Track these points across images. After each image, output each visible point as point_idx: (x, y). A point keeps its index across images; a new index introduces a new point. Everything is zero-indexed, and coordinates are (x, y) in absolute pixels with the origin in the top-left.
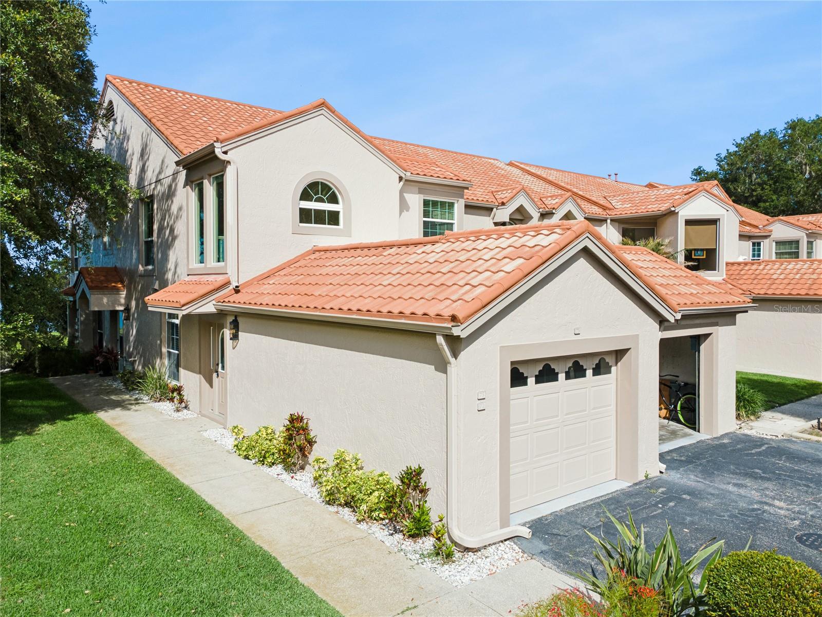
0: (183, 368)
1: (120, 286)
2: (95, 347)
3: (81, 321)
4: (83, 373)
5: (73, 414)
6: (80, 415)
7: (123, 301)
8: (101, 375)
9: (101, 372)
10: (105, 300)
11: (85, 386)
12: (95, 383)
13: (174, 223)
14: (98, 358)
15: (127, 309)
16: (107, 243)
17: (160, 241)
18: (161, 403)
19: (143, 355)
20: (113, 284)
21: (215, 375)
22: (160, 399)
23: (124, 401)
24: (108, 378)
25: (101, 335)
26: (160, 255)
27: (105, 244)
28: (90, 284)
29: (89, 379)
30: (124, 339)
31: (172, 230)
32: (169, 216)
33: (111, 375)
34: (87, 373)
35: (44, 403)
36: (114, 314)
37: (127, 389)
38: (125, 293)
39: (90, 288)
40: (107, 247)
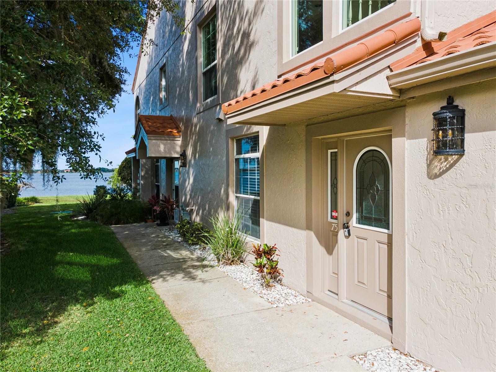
0: (267, 220)
1: (176, 132)
2: (153, 197)
3: (141, 176)
4: (142, 221)
5: (121, 285)
6: (130, 287)
7: (178, 149)
8: (158, 225)
9: (158, 222)
10: (162, 147)
11: (143, 236)
12: (152, 234)
13: (250, 24)
14: (155, 208)
15: (183, 155)
16: (163, 100)
17: (225, 63)
18: (233, 267)
19: (201, 206)
20: (169, 130)
21: (342, 233)
22: (232, 261)
23: (184, 261)
24: (165, 228)
25: (158, 187)
26: (225, 79)
27: (161, 100)
28: (147, 129)
29: (146, 227)
30: (180, 188)
31: (246, 35)
32: (241, 19)
33: (167, 224)
34: (146, 222)
35: (93, 260)
36: (170, 161)
37: (186, 241)
38: (181, 139)
39: (148, 133)
40: (163, 102)
